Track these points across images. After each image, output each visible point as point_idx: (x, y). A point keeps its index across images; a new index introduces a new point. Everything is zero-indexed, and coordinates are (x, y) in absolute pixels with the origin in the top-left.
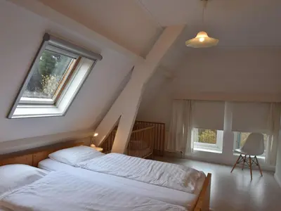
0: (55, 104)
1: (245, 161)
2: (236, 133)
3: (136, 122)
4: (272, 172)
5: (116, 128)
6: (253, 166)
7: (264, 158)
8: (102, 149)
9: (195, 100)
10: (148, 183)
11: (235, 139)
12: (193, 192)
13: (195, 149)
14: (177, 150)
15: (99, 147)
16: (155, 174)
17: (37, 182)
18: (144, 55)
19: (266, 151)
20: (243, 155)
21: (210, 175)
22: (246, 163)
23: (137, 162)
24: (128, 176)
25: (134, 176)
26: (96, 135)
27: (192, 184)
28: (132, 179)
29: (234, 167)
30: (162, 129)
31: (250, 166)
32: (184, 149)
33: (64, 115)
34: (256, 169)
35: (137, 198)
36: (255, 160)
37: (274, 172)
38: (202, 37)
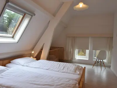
0: (13, 37)
1: (98, 62)
2: (94, 51)
3: (51, 47)
4: (109, 67)
5: (42, 49)
6: (102, 64)
7: (106, 61)
8: (36, 59)
9: (76, 37)
10: (58, 71)
11: (94, 54)
12: (79, 74)
13: (77, 58)
14: (69, 59)
15: (35, 58)
16: (61, 68)
17: (4, 73)
18: (54, 15)
19: (107, 58)
20: (97, 60)
21: (85, 68)
22: (98, 63)
23: (52, 63)
24: (49, 69)
25: (51, 69)
26: (33, 52)
27: (78, 71)
28: (51, 70)
29: (94, 65)
30: (63, 50)
31: (101, 64)
32: (72, 58)
33: (17, 43)
34: (103, 66)
35: (54, 77)
36: (102, 62)
37: (110, 67)
38: (81, 5)
